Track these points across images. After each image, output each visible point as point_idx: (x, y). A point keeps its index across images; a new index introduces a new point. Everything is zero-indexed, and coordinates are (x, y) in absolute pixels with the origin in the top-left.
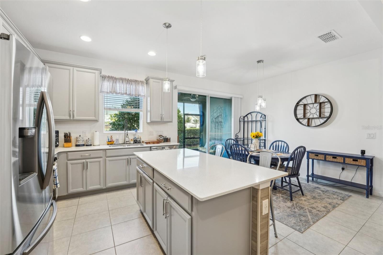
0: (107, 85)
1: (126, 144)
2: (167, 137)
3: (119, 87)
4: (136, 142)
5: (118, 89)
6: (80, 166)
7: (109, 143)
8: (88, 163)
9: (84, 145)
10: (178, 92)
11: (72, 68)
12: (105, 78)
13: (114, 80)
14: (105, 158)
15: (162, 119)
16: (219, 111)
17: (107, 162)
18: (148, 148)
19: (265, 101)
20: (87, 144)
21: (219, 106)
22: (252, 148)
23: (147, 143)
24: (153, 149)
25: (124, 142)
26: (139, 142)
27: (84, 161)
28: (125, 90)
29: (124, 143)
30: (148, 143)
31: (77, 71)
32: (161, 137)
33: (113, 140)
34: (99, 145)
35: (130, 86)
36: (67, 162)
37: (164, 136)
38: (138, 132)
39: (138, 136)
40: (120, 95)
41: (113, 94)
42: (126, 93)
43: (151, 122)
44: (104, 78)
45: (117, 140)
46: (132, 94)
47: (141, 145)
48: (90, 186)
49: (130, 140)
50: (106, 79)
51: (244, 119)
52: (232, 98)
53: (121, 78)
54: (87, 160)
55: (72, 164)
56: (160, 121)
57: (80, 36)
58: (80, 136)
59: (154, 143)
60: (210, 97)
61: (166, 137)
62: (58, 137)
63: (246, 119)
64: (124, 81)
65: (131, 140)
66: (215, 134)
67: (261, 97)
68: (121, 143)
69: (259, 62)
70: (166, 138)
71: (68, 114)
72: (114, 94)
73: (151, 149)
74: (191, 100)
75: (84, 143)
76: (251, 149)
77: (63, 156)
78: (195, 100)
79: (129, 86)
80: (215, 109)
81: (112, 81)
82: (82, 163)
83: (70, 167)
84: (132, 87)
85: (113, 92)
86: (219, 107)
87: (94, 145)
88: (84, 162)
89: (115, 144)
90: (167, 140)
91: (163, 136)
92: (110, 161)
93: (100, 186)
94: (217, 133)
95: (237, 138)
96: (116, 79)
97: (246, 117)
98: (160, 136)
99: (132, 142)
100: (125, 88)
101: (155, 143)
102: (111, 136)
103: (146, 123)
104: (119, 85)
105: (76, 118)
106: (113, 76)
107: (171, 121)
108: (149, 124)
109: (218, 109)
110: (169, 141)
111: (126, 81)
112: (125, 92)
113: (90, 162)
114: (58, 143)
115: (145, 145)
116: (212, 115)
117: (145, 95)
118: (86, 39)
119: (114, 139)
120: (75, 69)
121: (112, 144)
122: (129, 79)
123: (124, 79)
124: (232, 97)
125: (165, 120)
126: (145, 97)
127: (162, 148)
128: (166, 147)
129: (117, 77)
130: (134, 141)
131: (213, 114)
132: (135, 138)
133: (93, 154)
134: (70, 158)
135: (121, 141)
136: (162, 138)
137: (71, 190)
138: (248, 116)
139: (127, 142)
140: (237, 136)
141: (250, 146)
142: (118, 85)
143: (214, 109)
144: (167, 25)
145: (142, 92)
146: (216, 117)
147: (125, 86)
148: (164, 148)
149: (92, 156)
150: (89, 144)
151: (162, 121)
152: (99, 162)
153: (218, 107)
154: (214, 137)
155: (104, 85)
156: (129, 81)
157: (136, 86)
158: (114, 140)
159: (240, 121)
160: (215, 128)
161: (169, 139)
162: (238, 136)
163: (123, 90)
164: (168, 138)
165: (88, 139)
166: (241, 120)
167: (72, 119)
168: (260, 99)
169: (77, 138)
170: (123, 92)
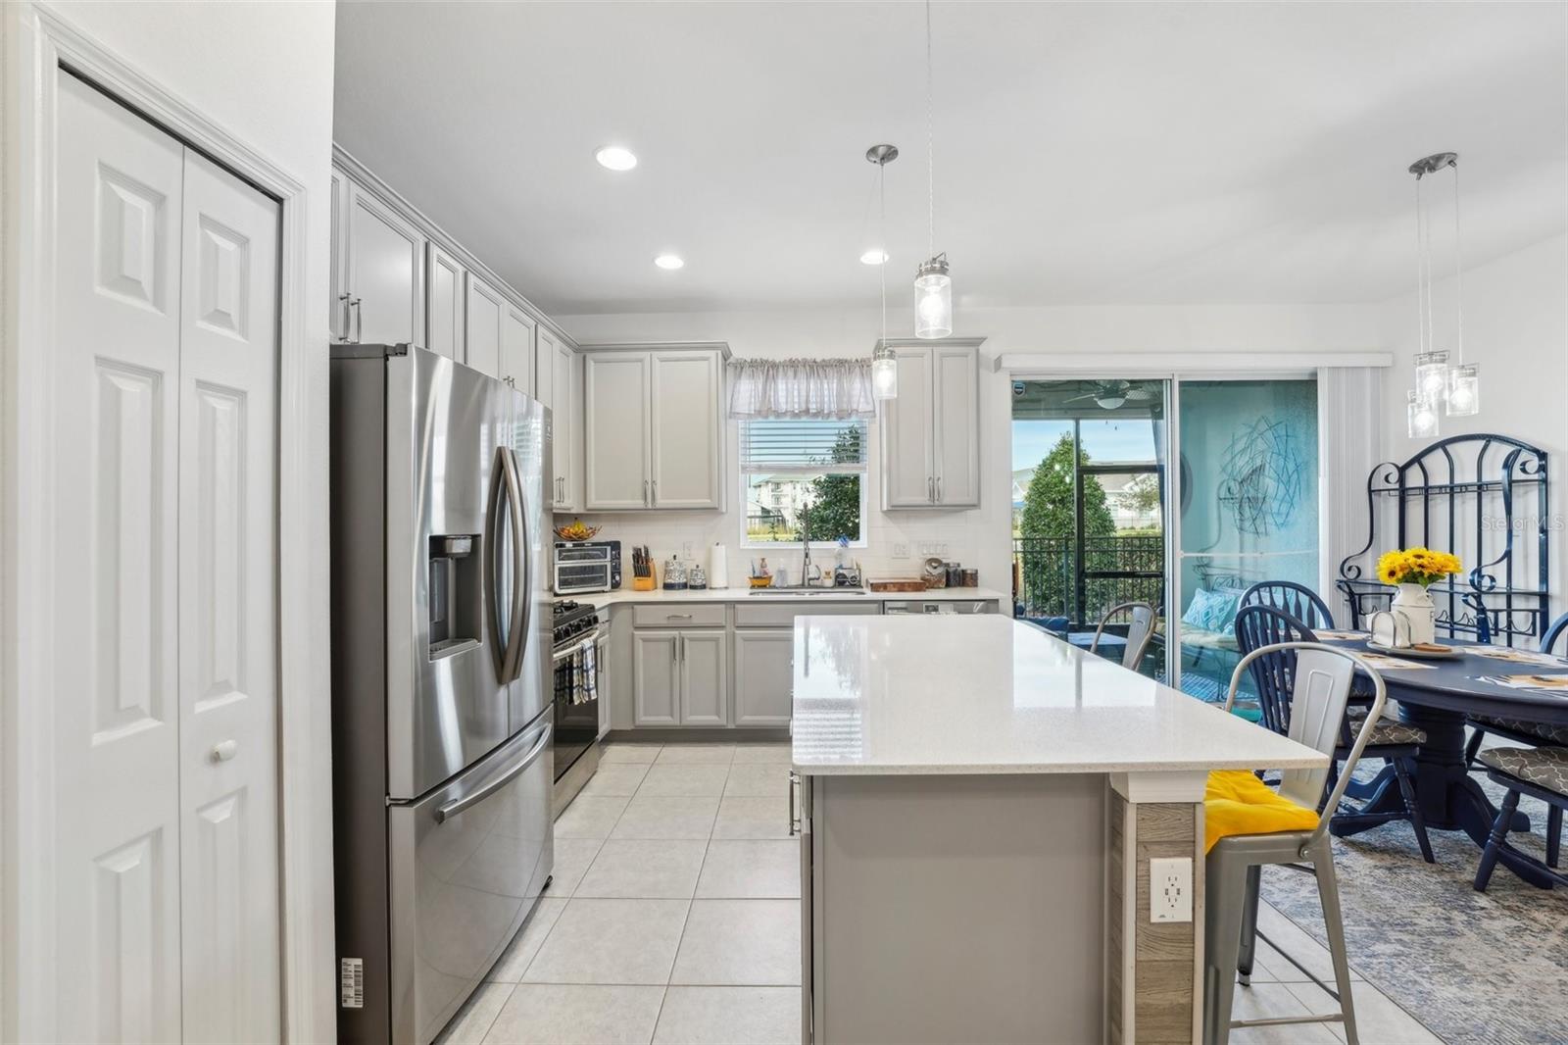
0: (747, 392)
1: (810, 586)
2: (963, 567)
3: (784, 393)
4: (841, 581)
5: (782, 400)
6: (665, 647)
7: (756, 582)
8: (687, 642)
9: (685, 586)
10: (1013, 381)
11: (646, 355)
12: (742, 368)
13: (768, 370)
14: (734, 629)
15: (936, 498)
16: (1260, 445)
17: (739, 643)
18: (876, 605)
19: (1473, 374)
20: (693, 583)
21: (1259, 420)
22: (1382, 633)
23: (875, 587)
24: (890, 608)
25: (801, 582)
26: (855, 584)
27: (675, 633)
28: (803, 399)
29: (803, 586)
30: (880, 587)
31: (662, 360)
32: (935, 568)
33: (767, 574)
34: (726, 588)
35: (821, 383)
36: (633, 634)
37: (947, 565)
38: (850, 547)
39: (852, 560)
40: (787, 419)
41: (767, 417)
42: (807, 411)
43: (890, 508)
44: (740, 367)
45: (782, 573)
46: (826, 412)
47: (859, 593)
48: (691, 715)
49: (823, 574)
50: (747, 371)
51: (1402, 480)
52: (1316, 374)
53: (791, 360)
54: (684, 632)
55: (645, 640)
56: (928, 503)
57: (653, 260)
58: (675, 557)
59: (901, 587)
60: (1180, 382)
61: (959, 565)
62: (619, 558)
63: (1415, 478)
64: (801, 368)
65: (828, 573)
66: (1241, 558)
67: (1439, 356)
68: (793, 583)
69: (1423, 167)
70: (960, 569)
71: (640, 493)
72: (772, 419)
73: (882, 607)
74: (1101, 403)
75: (685, 580)
76: (1377, 637)
77: (623, 614)
78: (1120, 402)
79: (816, 383)
80: (1242, 437)
81: (761, 376)
82: (669, 640)
83: (640, 646)
84: (826, 386)
85: (766, 411)
86: (1263, 426)
87: (711, 588)
88: (675, 639)
89: (774, 587)
90: (959, 578)
91: (944, 561)
92: (746, 640)
93: (719, 717)
94: (1248, 555)
95: (1355, 581)
96: (774, 366)
97: (1416, 467)
98: (930, 561)
99: (829, 582)
100: (804, 393)
101: (906, 588)
102: (763, 560)
103: (880, 514)
104: (784, 387)
105: (661, 502)
106: (765, 358)
107: (975, 502)
108: (889, 517)
109: (1255, 435)
110: (970, 583)
111: (808, 368)
112: (804, 407)
113: (691, 640)
114: (617, 578)
115: (869, 595)
116: (1226, 466)
117: (874, 411)
118: (669, 262)
119: (771, 570)
120: (656, 354)
121: (764, 587)
122: (818, 360)
123: (799, 362)
124: (1316, 368)
125: (947, 500)
126: (875, 416)
127: (927, 607)
128: (941, 606)
129: (779, 355)
130: (837, 577)
131: (1233, 458)
132: (841, 567)
133: (700, 616)
134: (640, 621)
135: (794, 579)
136: (940, 570)
137: (646, 719)
138: (1425, 461)
139: (811, 582)
140: (1350, 569)
141: (1373, 623)
142: (781, 385)
143: (1233, 436)
144: (881, 151)
145: (862, 400)
146: (1246, 471)
147: (803, 387)
148: (936, 609)
149: (695, 621)
150: (699, 582)
151: (936, 503)
152: (716, 640)
153: (1254, 424)
154: (1237, 572)
155: (739, 392)
156: (816, 368)
157: (839, 380)
158: (770, 575)
159: (1370, 492)
160: (1241, 529)
161: (971, 574)
162: (1359, 570)
163: (796, 400)
164: (969, 572)
165: (695, 568)
166: (1379, 483)
167: (650, 506)
168: (1429, 369)
169: (667, 563)
170: (796, 406)
